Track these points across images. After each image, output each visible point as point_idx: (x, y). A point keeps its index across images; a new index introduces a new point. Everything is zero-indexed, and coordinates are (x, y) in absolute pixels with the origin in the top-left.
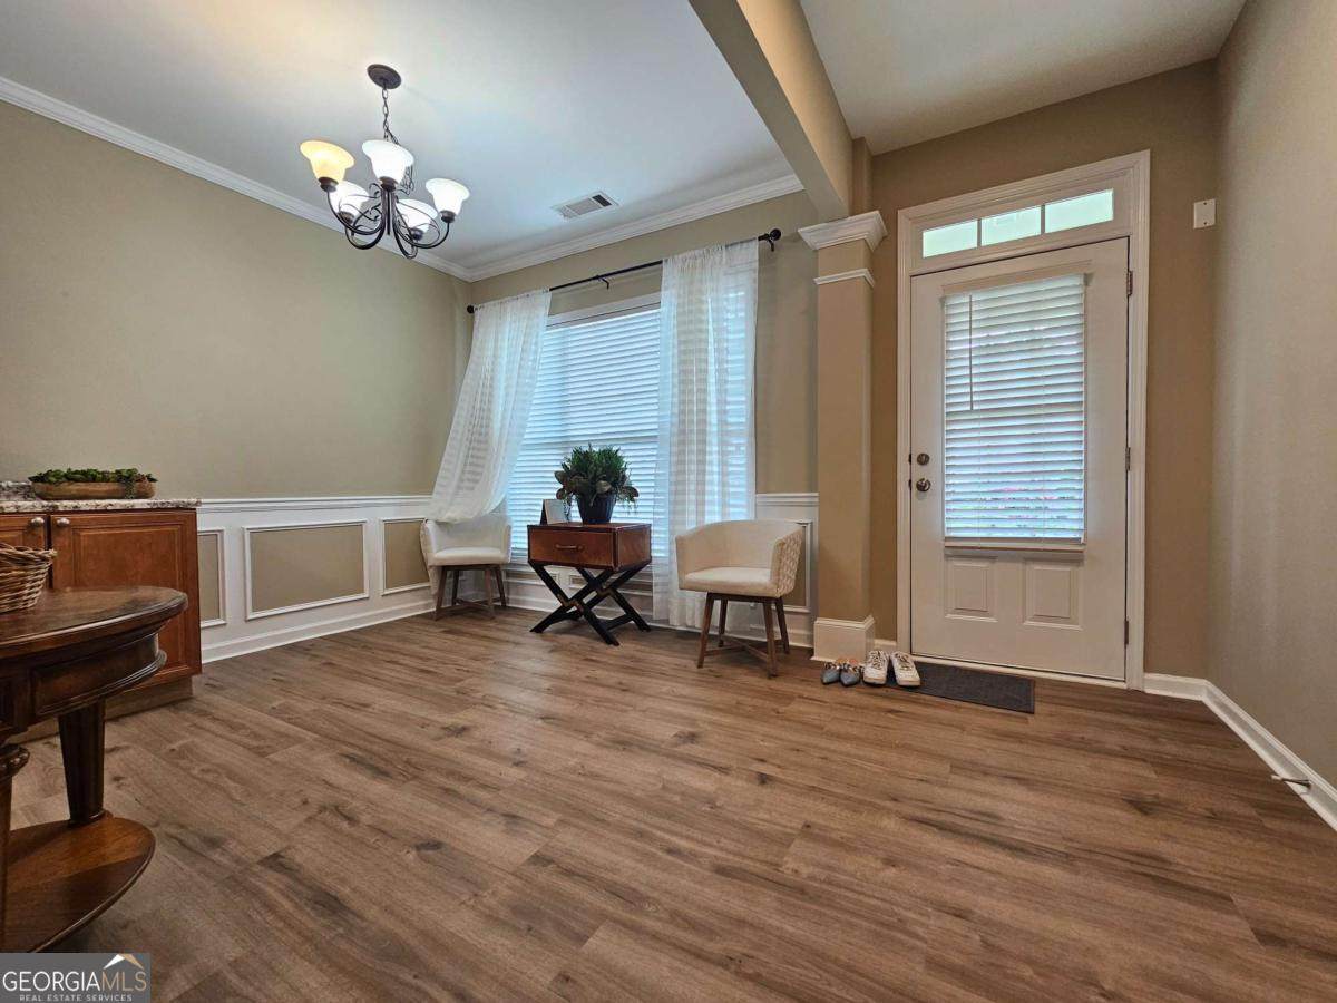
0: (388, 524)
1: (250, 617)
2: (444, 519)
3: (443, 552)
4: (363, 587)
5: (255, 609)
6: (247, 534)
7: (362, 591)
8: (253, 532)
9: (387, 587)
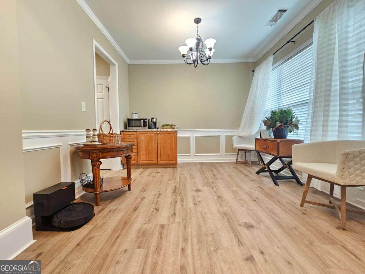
0: (226, 136)
1: (195, 155)
2: (240, 135)
3: (238, 145)
4: (219, 152)
5: (196, 153)
6: (195, 137)
7: (219, 153)
8: (196, 137)
9: (226, 153)
